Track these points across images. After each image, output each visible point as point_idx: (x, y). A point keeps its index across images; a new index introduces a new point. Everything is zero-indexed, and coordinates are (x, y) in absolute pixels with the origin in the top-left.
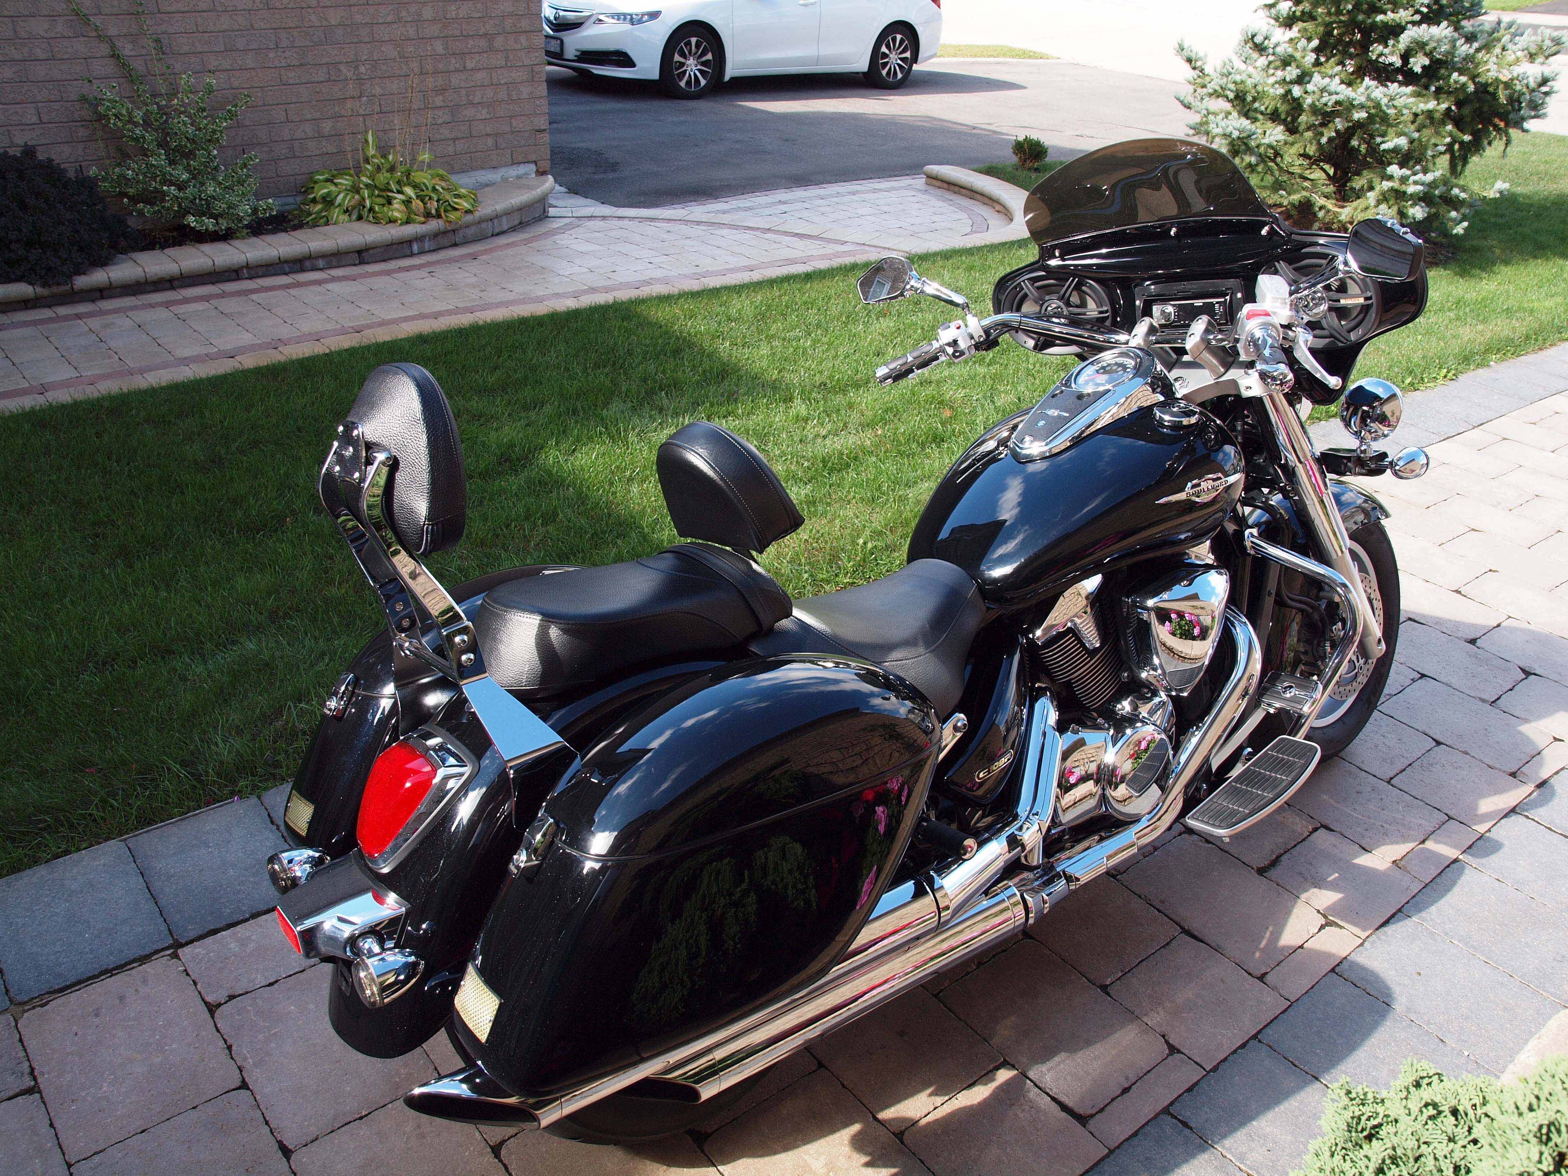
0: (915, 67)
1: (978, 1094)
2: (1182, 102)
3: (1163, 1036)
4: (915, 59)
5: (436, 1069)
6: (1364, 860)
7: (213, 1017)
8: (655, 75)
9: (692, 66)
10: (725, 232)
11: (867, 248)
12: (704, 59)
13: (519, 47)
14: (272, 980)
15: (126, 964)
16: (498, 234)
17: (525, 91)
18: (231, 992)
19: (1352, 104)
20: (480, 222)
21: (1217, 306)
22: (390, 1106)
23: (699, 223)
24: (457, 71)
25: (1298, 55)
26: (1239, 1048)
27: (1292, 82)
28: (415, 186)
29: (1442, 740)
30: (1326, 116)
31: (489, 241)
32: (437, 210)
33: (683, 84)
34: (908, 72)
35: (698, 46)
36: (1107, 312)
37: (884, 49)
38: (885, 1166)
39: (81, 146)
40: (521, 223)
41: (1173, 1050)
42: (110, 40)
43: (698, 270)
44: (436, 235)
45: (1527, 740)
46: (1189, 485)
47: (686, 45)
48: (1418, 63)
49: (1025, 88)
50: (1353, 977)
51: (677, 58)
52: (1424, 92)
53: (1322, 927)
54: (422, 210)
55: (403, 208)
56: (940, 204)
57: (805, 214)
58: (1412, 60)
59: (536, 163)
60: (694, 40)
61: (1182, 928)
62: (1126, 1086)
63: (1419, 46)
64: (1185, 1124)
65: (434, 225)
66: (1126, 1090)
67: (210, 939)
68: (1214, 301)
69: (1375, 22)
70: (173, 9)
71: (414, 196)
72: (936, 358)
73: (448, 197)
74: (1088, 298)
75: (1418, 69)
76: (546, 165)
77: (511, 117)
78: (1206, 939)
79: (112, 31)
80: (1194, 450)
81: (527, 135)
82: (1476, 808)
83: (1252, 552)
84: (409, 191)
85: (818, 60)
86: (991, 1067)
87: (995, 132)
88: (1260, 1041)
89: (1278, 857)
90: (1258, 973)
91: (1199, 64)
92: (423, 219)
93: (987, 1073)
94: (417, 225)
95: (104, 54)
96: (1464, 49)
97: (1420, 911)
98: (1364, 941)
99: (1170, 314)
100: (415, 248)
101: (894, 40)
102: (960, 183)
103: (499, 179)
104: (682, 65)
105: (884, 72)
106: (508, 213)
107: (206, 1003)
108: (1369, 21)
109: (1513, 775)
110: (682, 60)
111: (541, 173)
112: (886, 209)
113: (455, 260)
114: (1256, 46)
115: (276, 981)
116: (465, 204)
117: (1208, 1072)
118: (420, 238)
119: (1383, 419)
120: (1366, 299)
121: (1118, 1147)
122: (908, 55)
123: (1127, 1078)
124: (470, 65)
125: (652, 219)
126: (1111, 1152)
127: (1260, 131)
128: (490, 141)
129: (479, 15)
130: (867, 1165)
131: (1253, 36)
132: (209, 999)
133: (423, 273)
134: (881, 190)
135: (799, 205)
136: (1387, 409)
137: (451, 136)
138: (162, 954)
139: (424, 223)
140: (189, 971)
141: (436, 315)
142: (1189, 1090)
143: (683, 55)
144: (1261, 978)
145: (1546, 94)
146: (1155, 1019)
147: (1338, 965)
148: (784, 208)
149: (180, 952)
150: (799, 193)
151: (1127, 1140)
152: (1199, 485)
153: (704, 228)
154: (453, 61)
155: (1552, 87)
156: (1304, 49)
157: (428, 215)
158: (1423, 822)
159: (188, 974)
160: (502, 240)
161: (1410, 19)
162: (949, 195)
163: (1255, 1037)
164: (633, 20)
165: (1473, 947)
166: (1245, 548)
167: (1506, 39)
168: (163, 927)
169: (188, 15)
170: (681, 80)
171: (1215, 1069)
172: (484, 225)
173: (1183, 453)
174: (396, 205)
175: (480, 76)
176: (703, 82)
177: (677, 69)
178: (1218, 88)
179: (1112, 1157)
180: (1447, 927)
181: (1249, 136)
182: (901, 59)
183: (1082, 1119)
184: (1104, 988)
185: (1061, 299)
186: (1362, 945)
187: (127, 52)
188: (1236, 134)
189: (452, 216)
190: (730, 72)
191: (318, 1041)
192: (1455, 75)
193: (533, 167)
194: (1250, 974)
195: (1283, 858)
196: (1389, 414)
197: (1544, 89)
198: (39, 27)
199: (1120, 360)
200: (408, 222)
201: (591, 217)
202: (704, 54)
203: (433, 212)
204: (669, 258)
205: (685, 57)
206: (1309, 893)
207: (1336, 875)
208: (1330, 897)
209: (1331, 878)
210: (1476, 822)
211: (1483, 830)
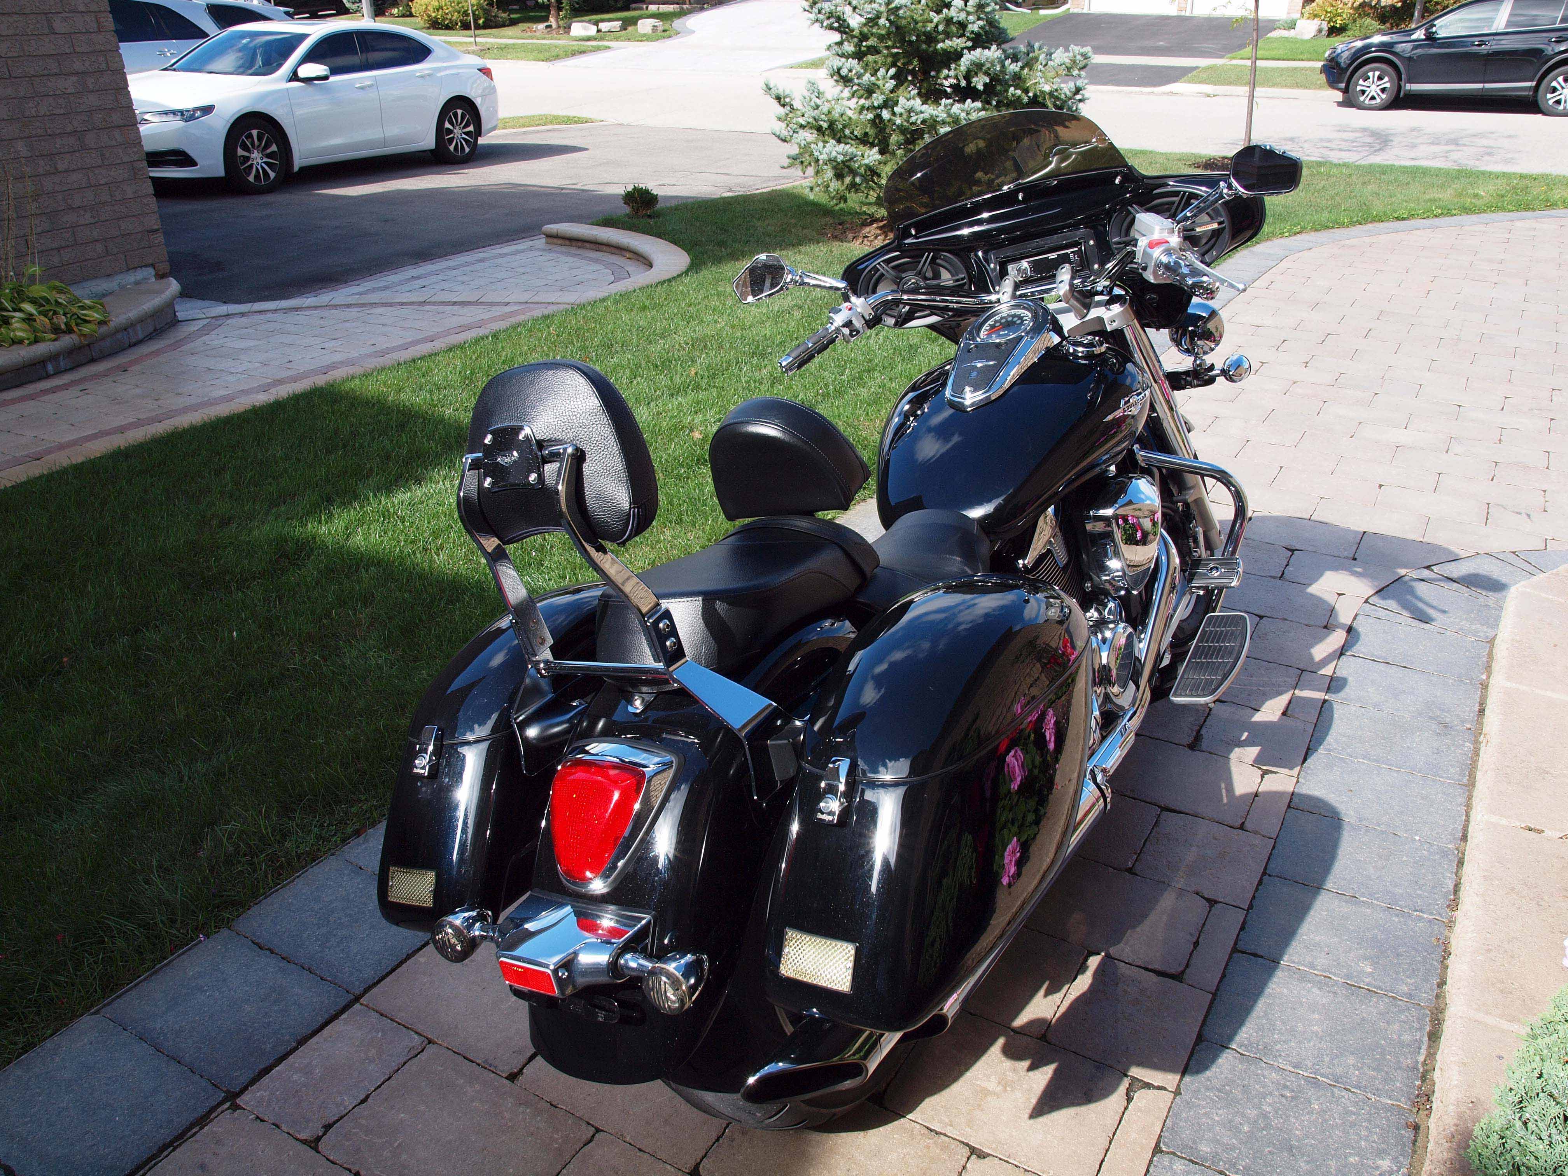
0: (481, 141)
1: (1083, 983)
2: (778, 137)
3: (1197, 894)
4: (478, 132)
5: (588, 1123)
6: (1258, 717)
7: (319, 1152)
8: (219, 171)
9: (257, 158)
10: (380, 310)
11: (531, 306)
12: (268, 151)
13: (114, 143)
14: (362, 1097)
15: (184, 1133)
16: (135, 345)
17: (129, 190)
18: (324, 1122)
19: (935, 121)
20: (118, 330)
21: (1072, 256)
22: (564, 1171)
23: (349, 306)
24: (47, 174)
25: (880, 83)
26: (1258, 885)
27: (880, 107)
28: (33, 301)
29: (1262, 614)
30: (912, 135)
31: (130, 351)
32: (66, 324)
33: (251, 178)
34: (474, 146)
35: (260, 138)
36: (963, 279)
37: (447, 125)
38: (1046, 1064)
40: (155, 330)
41: (1212, 902)
43: (377, 348)
44: (71, 352)
45: (1320, 601)
46: (1122, 402)
47: (247, 138)
48: (980, 82)
49: (587, 149)
50: (1306, 807)
51: (240, 152)
52: (987, 106)
53: (1262, 777)
54: (49, 326)
55: (25, 326)
56: (571, 259)
57: (446, 285)
58: (974, 80)
59: (153, 266)
60: (255, 133)
61: (1159, 807)
62: (1195, 940)
63: (977, 67)
64: (1255, 955)
65: (67, 341)
66: (1196, 944)
67: (266, 1080)
68: (1069, 251)
69: (936, 50)
71: (35, 312)
72: (832, 341)
73: (75, 310)
74: (942, 269)
75: (980, 87)
76: (165, 267)
77: (118, 219)
78: (1183, 809)
80: (1106, 376)
81: (139, 236)
82: (1311, 658)
83: (1143, 465)
84: (28, 307)
85: (385, 142)
86: (1081, 959)
87: (583, 191)
88: (1269, 875)
89: (1198, 732)
90: (1238, 824)
91: (787, 100)
92: (53, 336)
93: (1081, 966)
94: (48, 343)
96: (1013, 67)
97: (1320, 744)
98: (1298, 778)
99: (1026, 269)
100: (50, 368)
101: (456, 115)
102: (583, 238)
103: (116, 288)
104: (247, 159)
105: (452, 148)
106: (141, 320)
107: (304, 1142)
108: (931, 49)
109: (1326, 627)
110: (246, 154)
111: (160, 276)
112: (521, 270)
113: (106, 374)
114: (842, 77)
115: (368, 1097)
116: (96, 315)
117: (1248, 911)
118: (53, 357)
119: (1208, 335)
120: (1219, 223)
121: (1217, 989)
122: (471, 128)
123: (1191, 934)
124: (61, 166)
125: (297, 309)
126: (1214, 995)
127: (860, 153)
128: (99, 247)
129: (62, 111)
130: (1031, 1068)
131: (839, 70)
132: (303, 1136)
133: (74, 392)
134: (506, 255)
135: (434, 278)
136: (1211, 326)
137: (54, 246)
138: (219, 1110)
139: (54, 340)
140: (260, 1116)
141: (122, 430)
142: (1242, 928)
143: (245, 148)
144: (1242, 827)
145: (1080, 101)
146: (1180, 882)
147: (1290, 801)
148: (420, 282)
149: (238, 1101)
150: (428, 267)
151: (1220, 982)
152: (1129, 401)
153: (356, 309)
154: (42, 163)
155: (1083, 95)
156: (884, 78)
157: (56, 330)
158: (1286, 679)
159: (262, 1121)
160: (144, 349)
161: (963, 45)
162: (573, 250)
163: (1264, 873)
164: (187, 116)
165: (1374, 760)
166: (1136, 461)
167: (1042, 57)
168: (204, 1083)
170: (249, 175)
171: (1251, 906)
172: (119, 336)
173: (1098, 382)
174: (16, 324)
175: (75, 177)
176: (272, 175)
177: (243, 164)
178: (811, 120)
179: (1218, 999)
180: (1348, 751)
181: (851, 159)
182: (465, 133)
183: (1178, 977)
184: (1130, 871)
185: (919, 274)
186: (1298, 782)
188: (840, 158)
189: (86, 329)
190: (298, 162)
191: (451, 1137)
192: (1012, 89)
193: (151, 271)
194: (1231, 827)
195: (1203, 732)
196: (1213, 331)
197: (1078, 97)
199: (1013, 312)
200: (36, 341)
201: (228, 316)
202: (267, 146)
203: (63, 326)
204: (340, 342)
205: (248, 150)
206: (1236, 753)
207: (1246, 734)
208: (1253, 752)
209: (1243, 738)
210: (1320, 669)
211: (1330, 673)
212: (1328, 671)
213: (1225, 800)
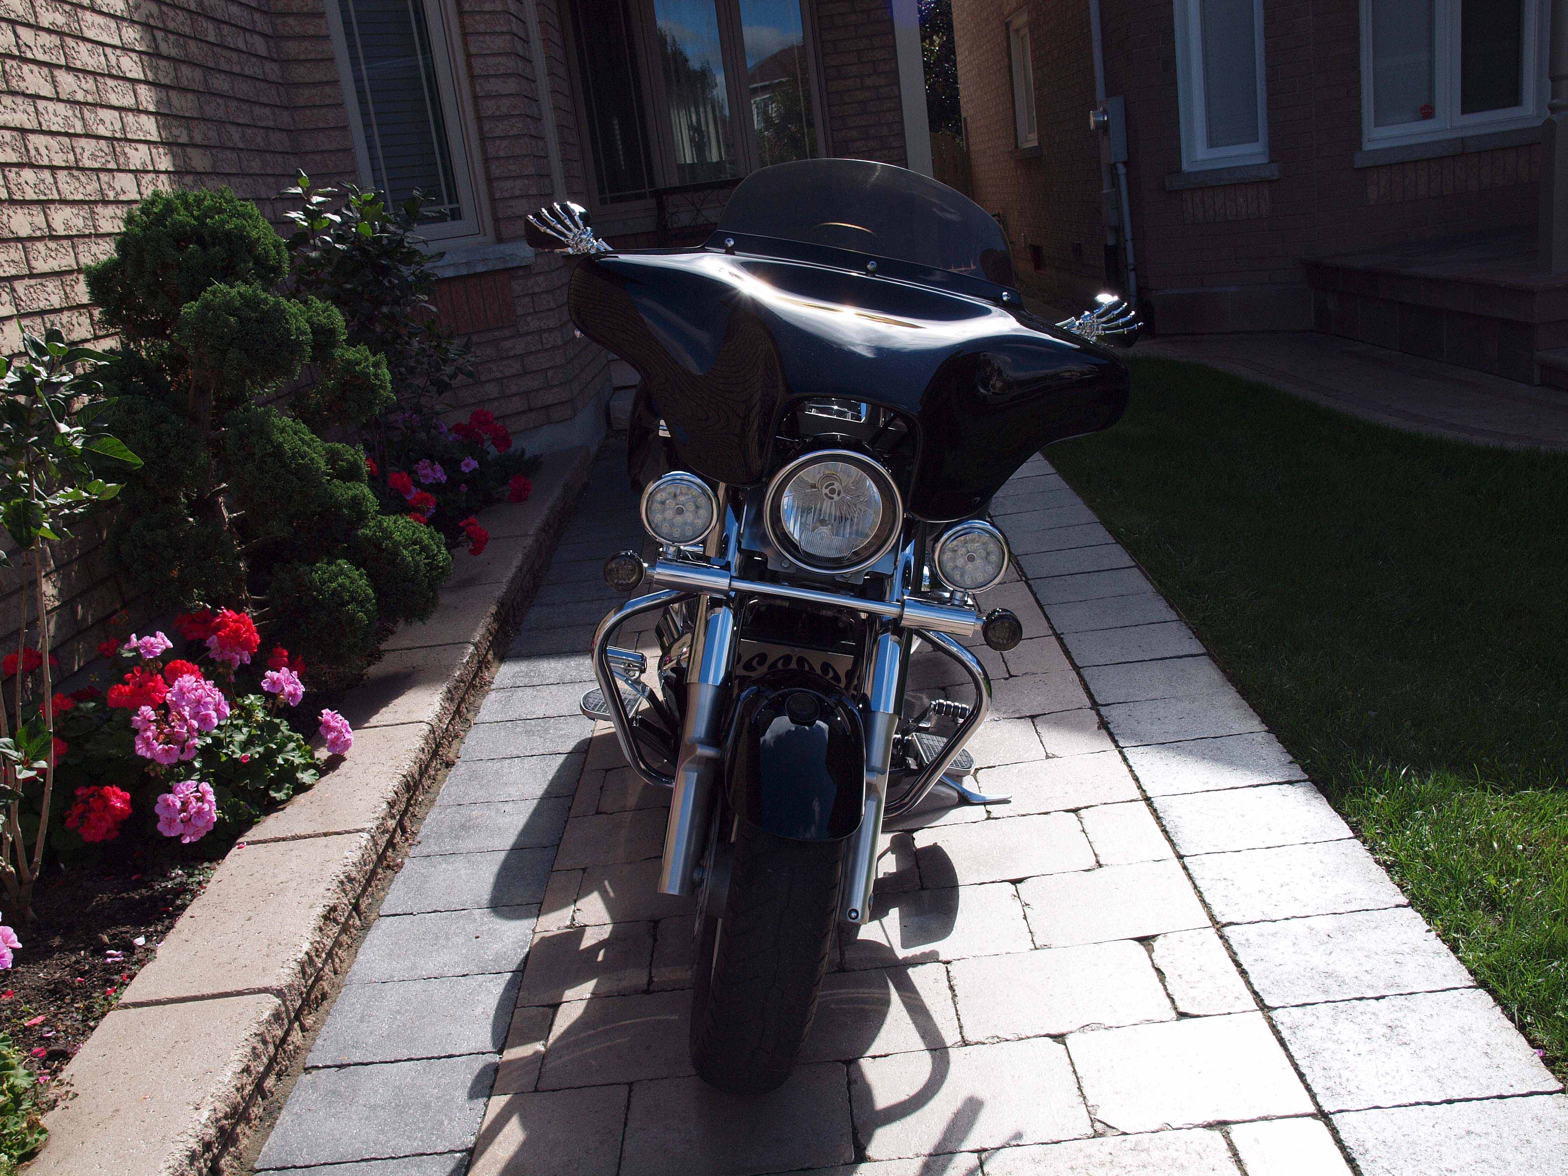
6: (592, 985)
26: (562, 837)
53: (573, 919)
62: (604, 790)
117: (568, 818)
147: (540, 908)
158: (554, 1064)
171: (566, 822)
206: (605, 933)
207: (600, 958)
208: (587, 942)
209: (602, 953)
210: (509, 1104)
211: (494, 1099)
212: (498, 1102)
213: (606, 883)
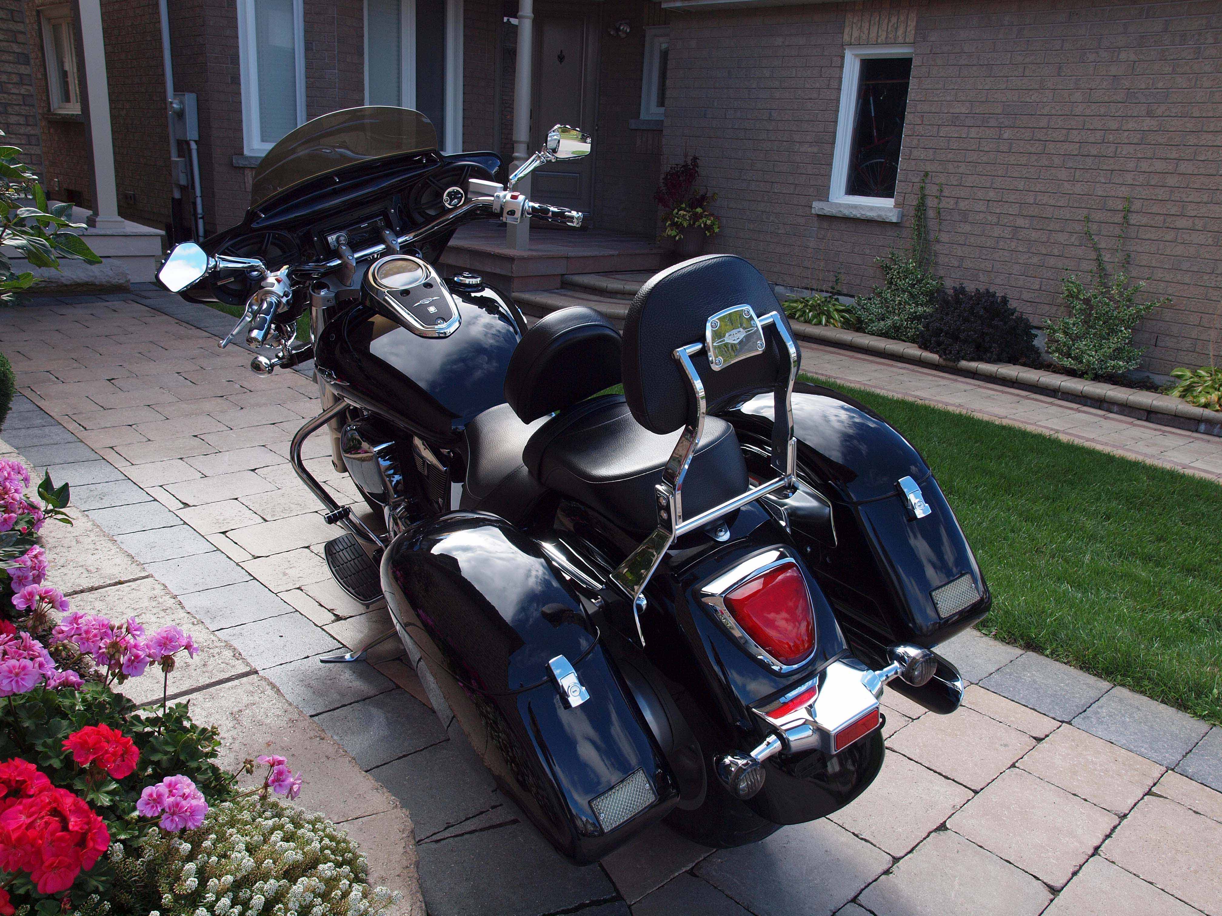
39: (1055, 308)
42: (1097, 250)
68: (377, 219)
70: (1146, 237)
79: (1103, 245)
95: (1092, 258)
100: (1202, 427)
169: (1154, 242)
187: (1106, 259)
198: (1062, 238)
